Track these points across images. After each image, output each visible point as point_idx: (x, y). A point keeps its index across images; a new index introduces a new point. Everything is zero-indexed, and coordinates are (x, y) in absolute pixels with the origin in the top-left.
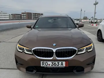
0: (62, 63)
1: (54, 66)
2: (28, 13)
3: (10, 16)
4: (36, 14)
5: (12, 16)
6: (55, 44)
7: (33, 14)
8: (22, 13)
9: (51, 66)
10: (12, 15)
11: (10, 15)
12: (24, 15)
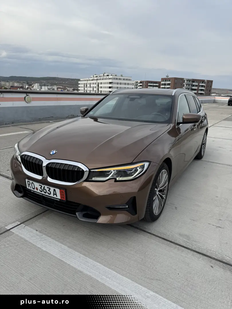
0: (54, 190)
1: (43, 193)
2: (176, 79)
3: (137, 85)
4: (193, 81)
5: (141, 86)
6: (54, 152)
7: (189, 80)
8: (162, 79)
9: (39, 191)
10: (141, 83)
11: (137, 82)
12: (165, 84)
